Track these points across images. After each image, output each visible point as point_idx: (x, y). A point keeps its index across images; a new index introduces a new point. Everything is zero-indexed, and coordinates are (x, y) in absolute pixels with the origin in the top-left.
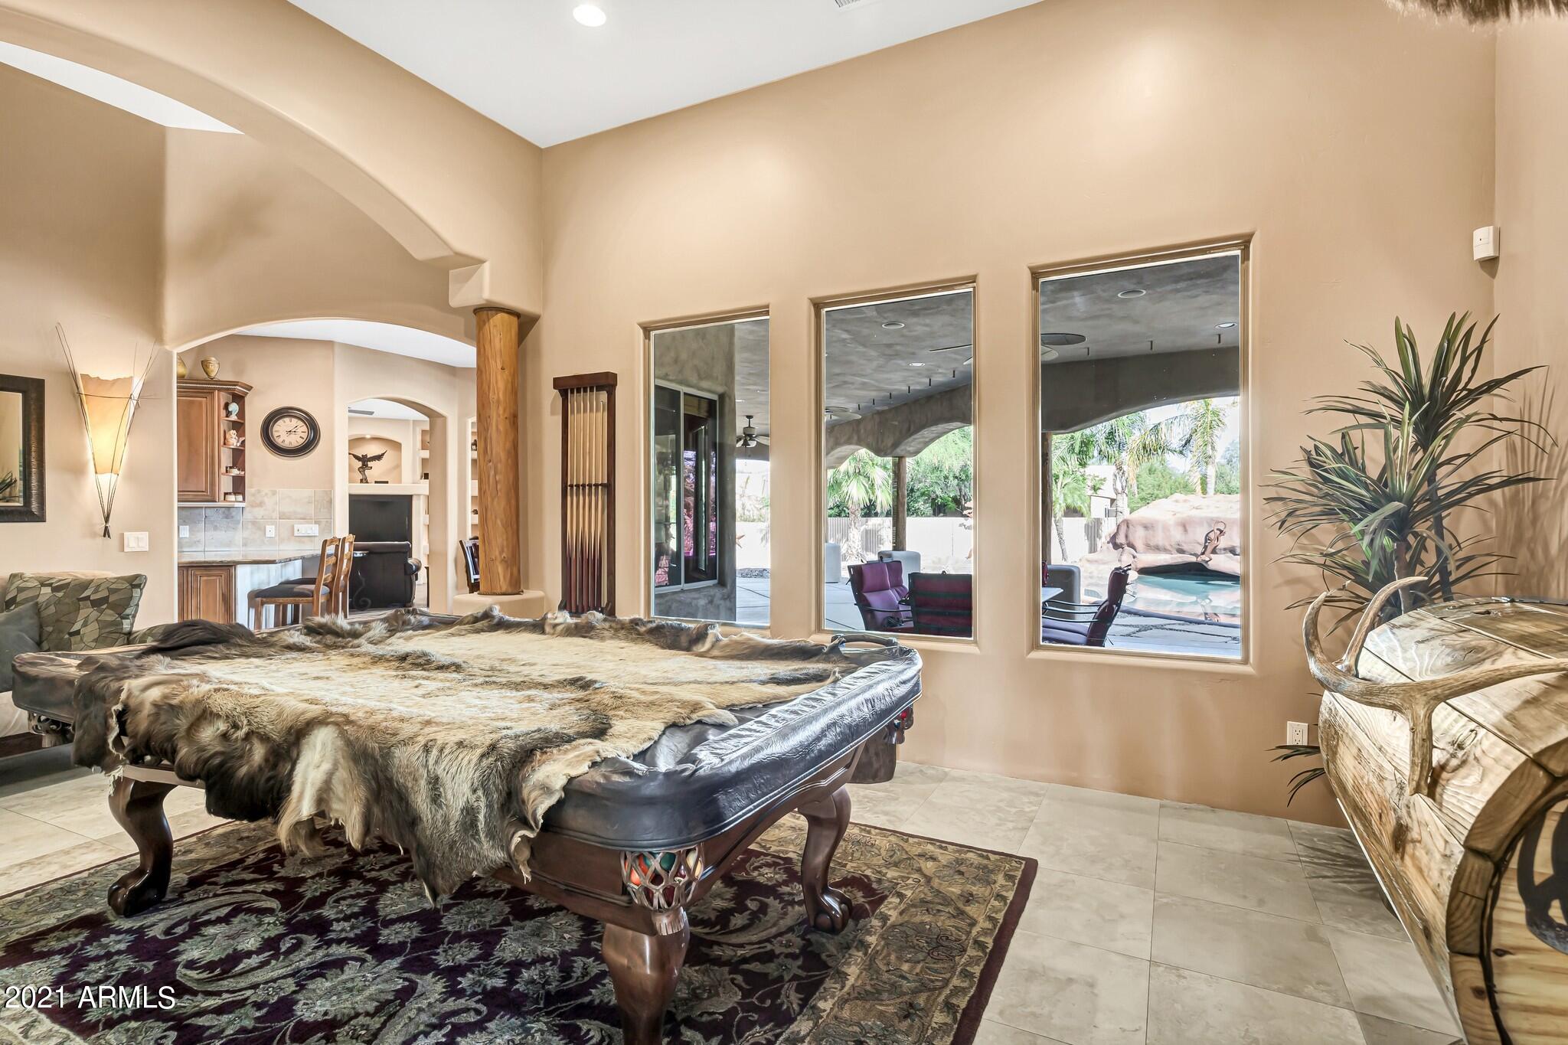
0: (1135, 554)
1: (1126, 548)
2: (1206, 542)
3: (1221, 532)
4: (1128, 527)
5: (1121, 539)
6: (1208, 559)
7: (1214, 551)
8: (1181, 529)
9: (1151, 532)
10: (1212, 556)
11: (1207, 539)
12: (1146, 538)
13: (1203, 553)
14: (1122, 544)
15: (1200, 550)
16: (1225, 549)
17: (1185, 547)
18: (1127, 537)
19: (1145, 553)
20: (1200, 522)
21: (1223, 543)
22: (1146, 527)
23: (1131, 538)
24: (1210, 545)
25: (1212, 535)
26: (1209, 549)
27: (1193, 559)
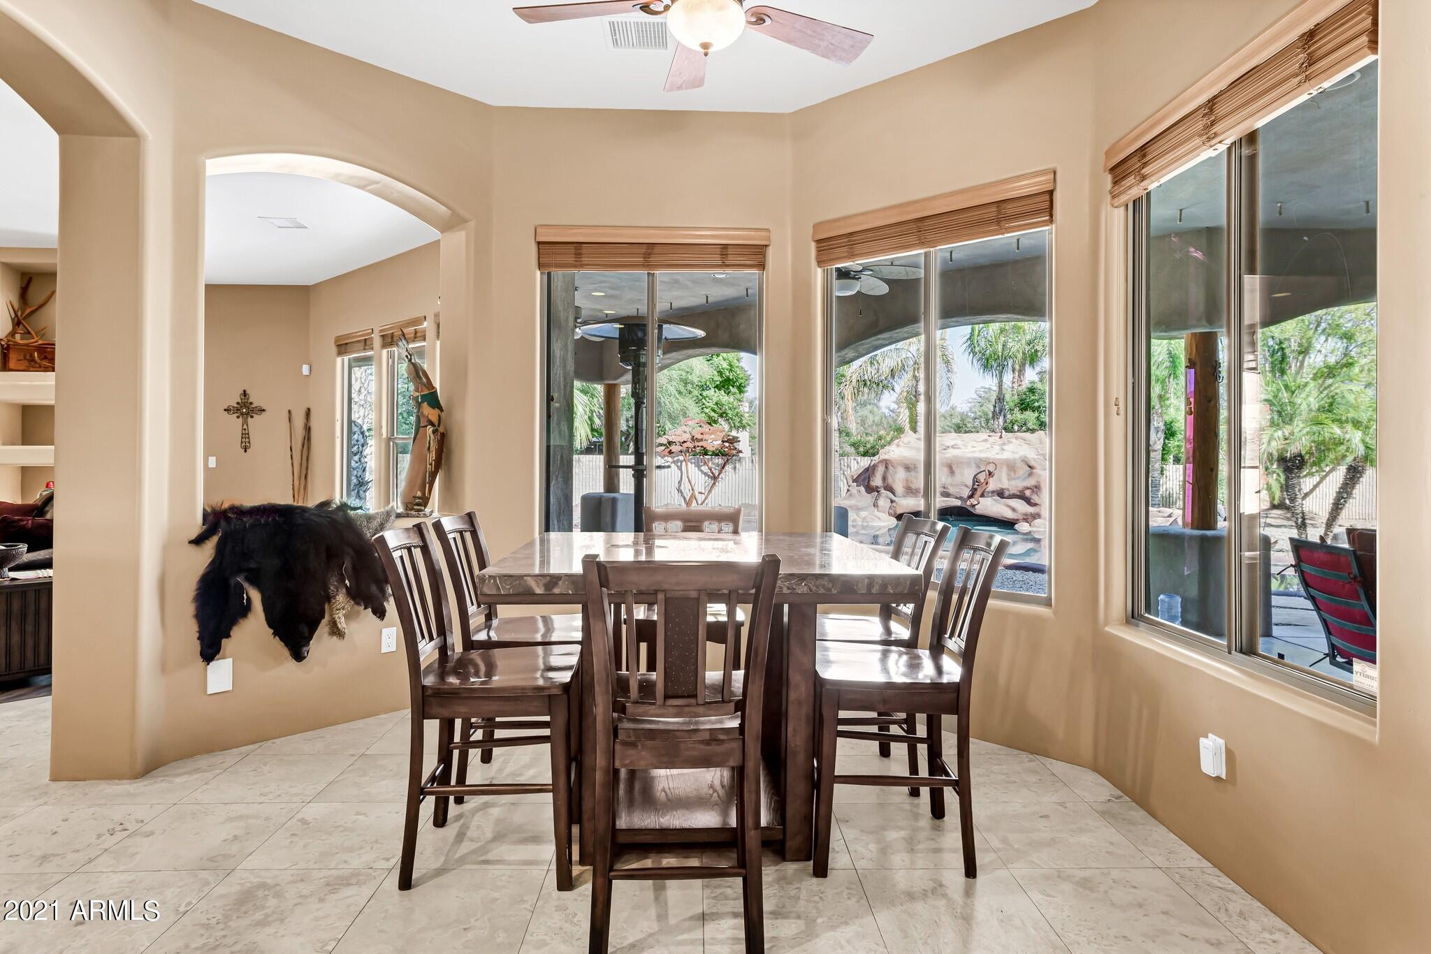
0: (893, 498)
1: (883, 491)
2: (974, 485)
3: (990, 474)
4: (886, 467)
5: (877, 481)
6: (976, 502)
7: (982, 495)
8: (946, 470)
9: (913, 473)
10: (981, 499)
11: (975, 480)
12: (907, 481)
13: (971, 497)
14: (877, 487)
15: (966, 492)
16: (993, 492)
17: (951, 490)
18: (884, 478)
19: (904, 496)
20: (967, 462)
21: (993, 485)
22: (907, 468)
23: (890, 480)
24: (976, 489)
25: (982, 477)
26: (979, 493)
27: (958, 503)
